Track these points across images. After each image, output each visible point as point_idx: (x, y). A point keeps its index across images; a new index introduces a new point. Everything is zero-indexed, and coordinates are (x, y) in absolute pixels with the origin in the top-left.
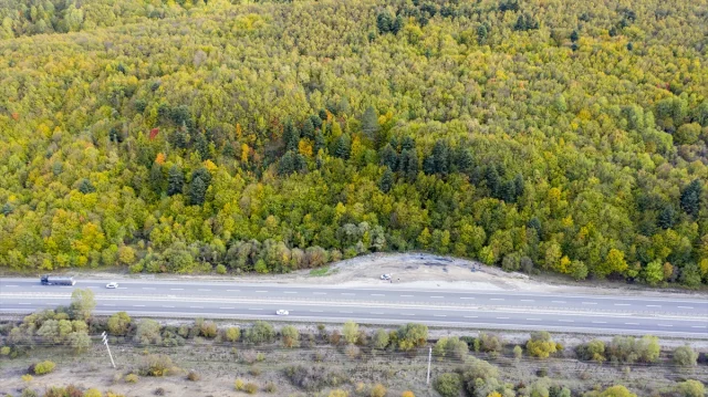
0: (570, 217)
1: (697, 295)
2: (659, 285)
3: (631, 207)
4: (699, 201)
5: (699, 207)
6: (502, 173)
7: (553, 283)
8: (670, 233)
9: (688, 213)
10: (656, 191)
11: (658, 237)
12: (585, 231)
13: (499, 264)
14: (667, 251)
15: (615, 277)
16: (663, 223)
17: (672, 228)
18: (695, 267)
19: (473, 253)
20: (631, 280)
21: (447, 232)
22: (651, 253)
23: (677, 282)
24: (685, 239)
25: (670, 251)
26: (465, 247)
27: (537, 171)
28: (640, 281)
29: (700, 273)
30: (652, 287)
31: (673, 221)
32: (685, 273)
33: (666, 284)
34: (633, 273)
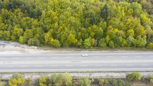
0: (57, 22)
1: (104, 51)
2: (89, 48)
3: (82, 18)
4: (107, 13)
5: (107, 16)
6: (34, 7)
7: (45, 50)
8: (95, 26)
9: (103, 18)
10: (91, 11)
11: (90, 28)
12: (61, 27)
13: (26, 43)
14: (93, 34)
15: (73, 46)
16: (92, 22)
17: (96, 24)
18: (104, 40)
19: (17, 39)
20: (79, 47)
21: (9, 31)
22: (87, 35)
23: (97, 46)
24: (101, 28)
25: (94, 33)
26: (14, 37)
27: (49, 6)
28: (82, 47)
29: (106, 42)
30: (86, 49)
31: (96, 21)
32: (100, 42)
33: (92, 47)
34: (79, 44)
